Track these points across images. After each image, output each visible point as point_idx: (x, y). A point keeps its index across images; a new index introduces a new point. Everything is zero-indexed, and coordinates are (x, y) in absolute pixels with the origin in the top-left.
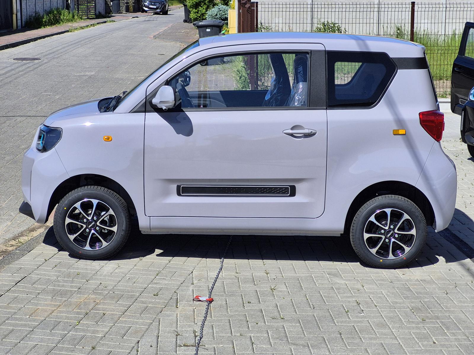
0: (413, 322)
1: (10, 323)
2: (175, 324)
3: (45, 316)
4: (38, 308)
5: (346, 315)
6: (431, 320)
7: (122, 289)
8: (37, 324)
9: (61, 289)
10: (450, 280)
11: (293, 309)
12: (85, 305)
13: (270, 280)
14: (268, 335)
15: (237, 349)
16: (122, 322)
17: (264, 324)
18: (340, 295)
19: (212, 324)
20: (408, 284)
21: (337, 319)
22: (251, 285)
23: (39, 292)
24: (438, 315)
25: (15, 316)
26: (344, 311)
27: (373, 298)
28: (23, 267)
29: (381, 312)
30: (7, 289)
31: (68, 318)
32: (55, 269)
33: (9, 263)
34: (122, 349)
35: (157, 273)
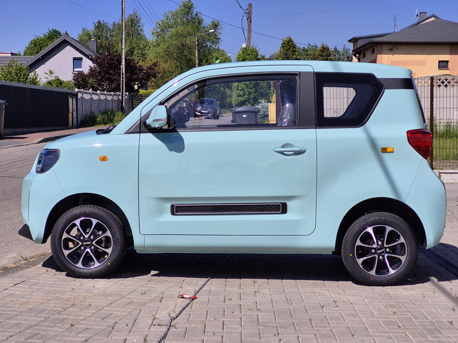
0: (384, 314)
2: (155, 312)
3: (35, 305)
4: (30, 301)
5: (321, 308)
6: (402, 313)
7: (113, 290)
8: (25, 310)
9: (55, 290)
11: (271, 304)
13: (256, 286)
14: (240, 320)
15: (207, 328)
16: (105, 310)
17: (240, 313)
18: (320, 296)
19: (190, 313)
21: (310, 311)
22: (236, 289)
24: (411, 309)
25: (6, 305)
26: (320, 306)
27: (351, 299)
28: (25, 275)
29: (356, 307)
30: (5, 288)
31: (55, 307)
32: (55, 276)
33: (13, 272)
34: (99, 327)
35: (149, 281)
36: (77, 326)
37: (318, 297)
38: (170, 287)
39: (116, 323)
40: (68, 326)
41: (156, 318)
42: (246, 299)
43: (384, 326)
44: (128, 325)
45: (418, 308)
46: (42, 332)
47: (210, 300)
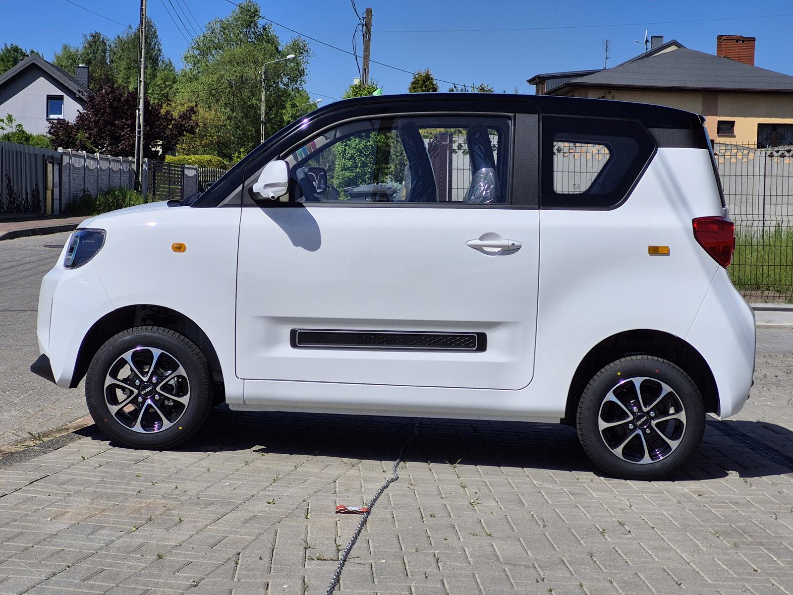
0: (718, 548)
1: (18, 525)
2: (304, 536)
3: (79, 519)
4: (67, 512)
5: (600, 535)
6: (748, 546)
7: (213, 495)
9: (107, 492)
10: (781, 504)
11: (508, 526)
12: (148, 510)
13: (468, 493)
14: (464, 553)
15: (409, 565)
16: (211, 531)
17: (458, 541)
18: (590, 514)
21: (584, 540)
22: (435, 499)
23: (70, 493)
24: (762, 540)
25: (27, 518)
26: (597, 531)
27: (647, 519)
28: (45, 465)
29: (662, 534)
30: (16, 488)
31: (118, 523)
32: (99, 469)
33: (21, 460)
34: (210, 560)
35: (274, 480)
36: (168, 558)
37: (588, 516)
38: (315, 492)
39: (239, 554)
40: (153, 557)
41: (310, 547)
42: (460, 517)
43: (727, 569)
44: (262, 557)
46: (108, 568)
47: (394, 516)
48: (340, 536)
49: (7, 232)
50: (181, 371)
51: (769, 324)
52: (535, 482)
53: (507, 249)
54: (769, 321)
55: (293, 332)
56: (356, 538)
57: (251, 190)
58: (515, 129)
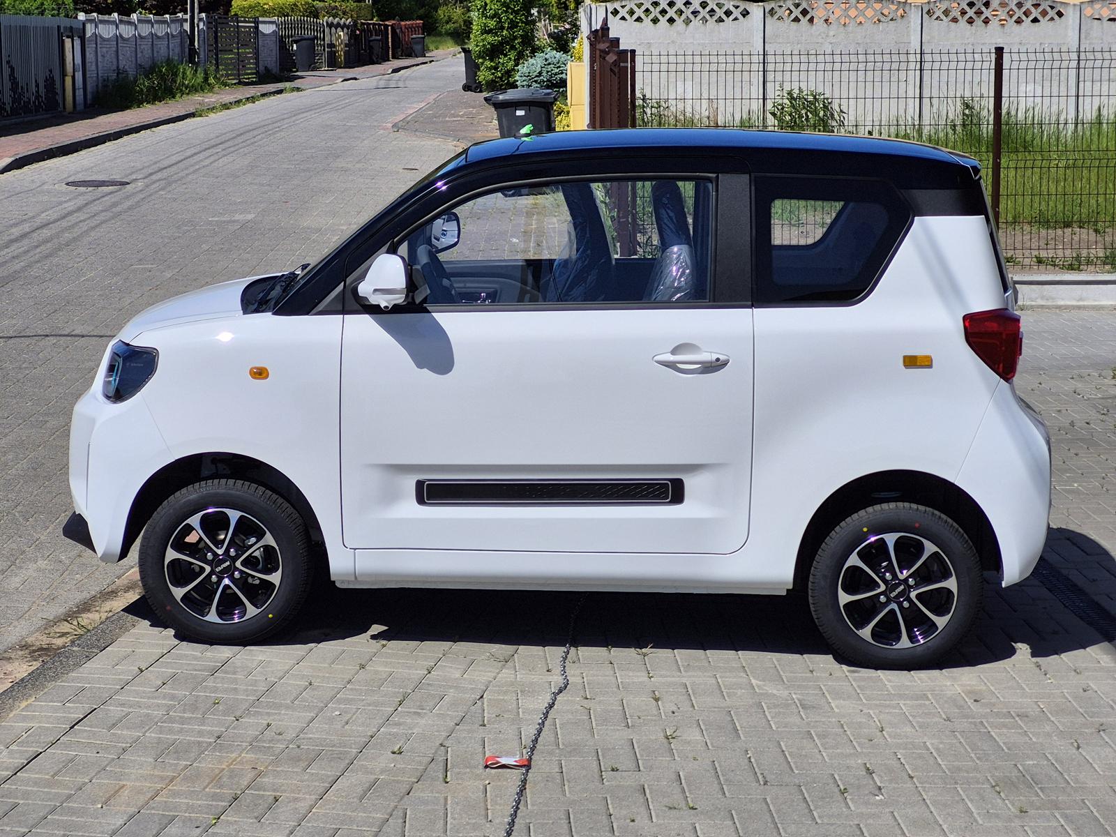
0: (997, 816)
1: (58, 820)
2: (442, 822)
3: (140, 803)
4: (124, 785)
5: (840, 798)
6: (1040, 811)
7: (318, 738)
8: (120, 822)
9: (175, 740)
10: (1086, 716)
11: (716, 785)
12: (231, 777)
13: (663, 714)
16: (318, 818)
17: (650, 822)
18: (828, 751)
19: (528, 821)
20: (986, 725)
21: (819, 810)
22: (619, 728)
23: (124, 745)
24: (1057, 798)
25: (70, 805)
26: (836, 790)
27: (904, 759)
28: (89, 685)
29: (924, 791)
30: (51, 739)
31: (192, 808)
32: (162, 690)
33: (56, 676)
35: (400, 700)
37: (824, 755)
38: (456, 725)
42: (651, 767)
45: (1076, 790)
47: (563, 770)
48: (490, 821)
49: (13, 159)
50: (269, 540)
51: (1081, 303)
52: (754, 682)
53: (709, 365)
54: (1081, 299)
55: (420, 484)
56: (512, 824)
57: (355, 291)
58: (717, 195)
